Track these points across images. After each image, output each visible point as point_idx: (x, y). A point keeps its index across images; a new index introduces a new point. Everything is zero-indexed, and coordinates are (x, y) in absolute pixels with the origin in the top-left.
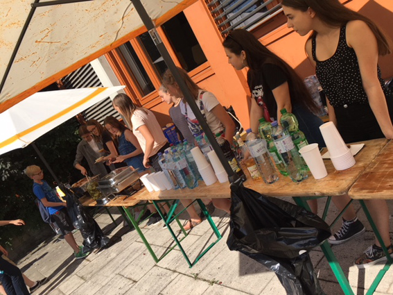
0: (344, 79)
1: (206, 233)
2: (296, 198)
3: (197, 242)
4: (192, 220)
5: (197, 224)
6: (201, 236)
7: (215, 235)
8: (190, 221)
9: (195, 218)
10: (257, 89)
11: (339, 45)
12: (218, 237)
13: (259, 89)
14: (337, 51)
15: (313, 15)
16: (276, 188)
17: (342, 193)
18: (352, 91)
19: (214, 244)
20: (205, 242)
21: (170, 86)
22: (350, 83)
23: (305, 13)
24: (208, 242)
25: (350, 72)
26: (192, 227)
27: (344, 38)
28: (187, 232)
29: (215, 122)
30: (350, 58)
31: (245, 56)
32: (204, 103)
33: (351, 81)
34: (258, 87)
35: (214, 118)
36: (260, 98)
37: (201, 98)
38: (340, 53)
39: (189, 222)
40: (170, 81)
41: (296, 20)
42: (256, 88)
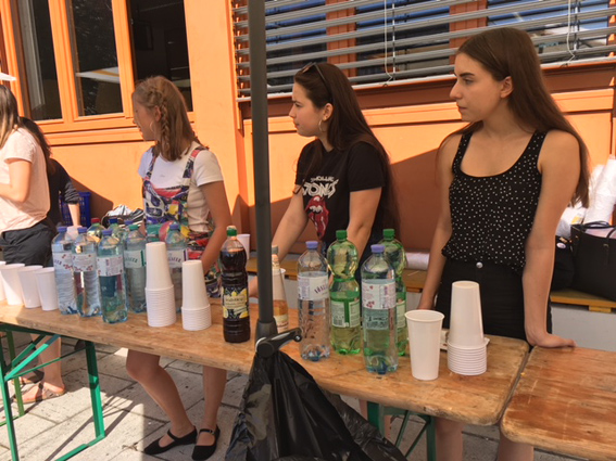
0: (508, 220)
1: (69, 418)
2: (372, 406)
3: (46, 434)
4: (46, 385)
5: (52, 396)
6: (57, 423)
7: (91, 427)
8: (41, 387)
9: (51, 382)
10: (318, 183)
11: (521, 159)
12: (98, 433)
13: (324, 183)
14: (512, 169)
15: (505, 94)
16: (331, 373)
17: (485, 422)
18: (512, 243)
19: (84, 447)
20: (65, 439)
21: (142, 110)
22: (513, 230)
23: (496, 83)
24: (70, 439)
25: (523, 211)
26: (39, 399)
27: (537, 152)
28: (26, 407)
29: (200, 211)
30: (532, 189)
31: (329, 115)
32: (195, 167)
33: (517, 226)
34: (322, 179)
35: (201, 203)
36: (317, 199)
37: (194, 155)
38: (519, 173)
39: (36, 388)
40: (148, 100)
41: (476, 88)
42: (317, 179)
